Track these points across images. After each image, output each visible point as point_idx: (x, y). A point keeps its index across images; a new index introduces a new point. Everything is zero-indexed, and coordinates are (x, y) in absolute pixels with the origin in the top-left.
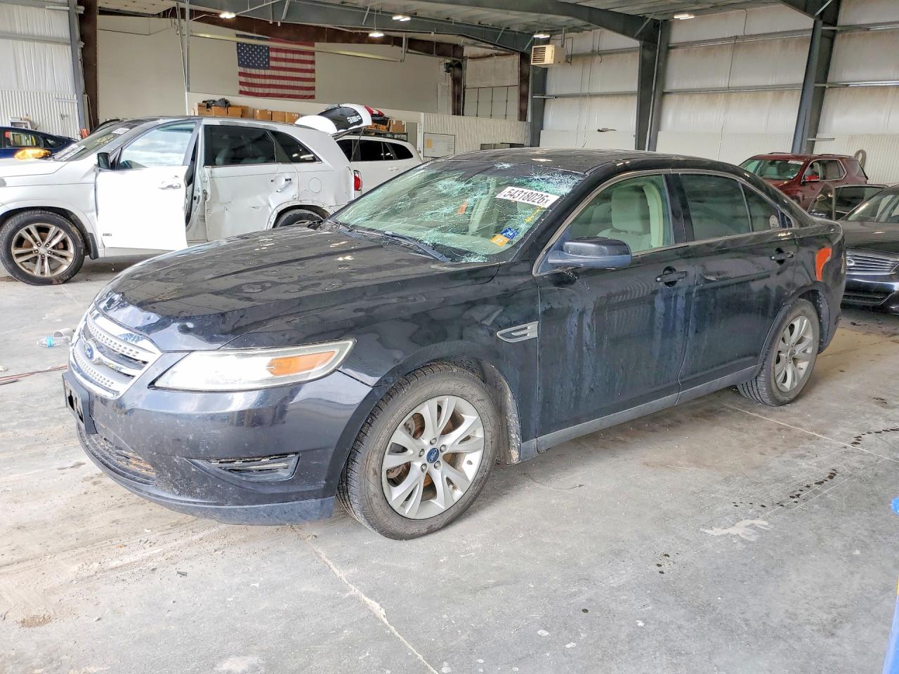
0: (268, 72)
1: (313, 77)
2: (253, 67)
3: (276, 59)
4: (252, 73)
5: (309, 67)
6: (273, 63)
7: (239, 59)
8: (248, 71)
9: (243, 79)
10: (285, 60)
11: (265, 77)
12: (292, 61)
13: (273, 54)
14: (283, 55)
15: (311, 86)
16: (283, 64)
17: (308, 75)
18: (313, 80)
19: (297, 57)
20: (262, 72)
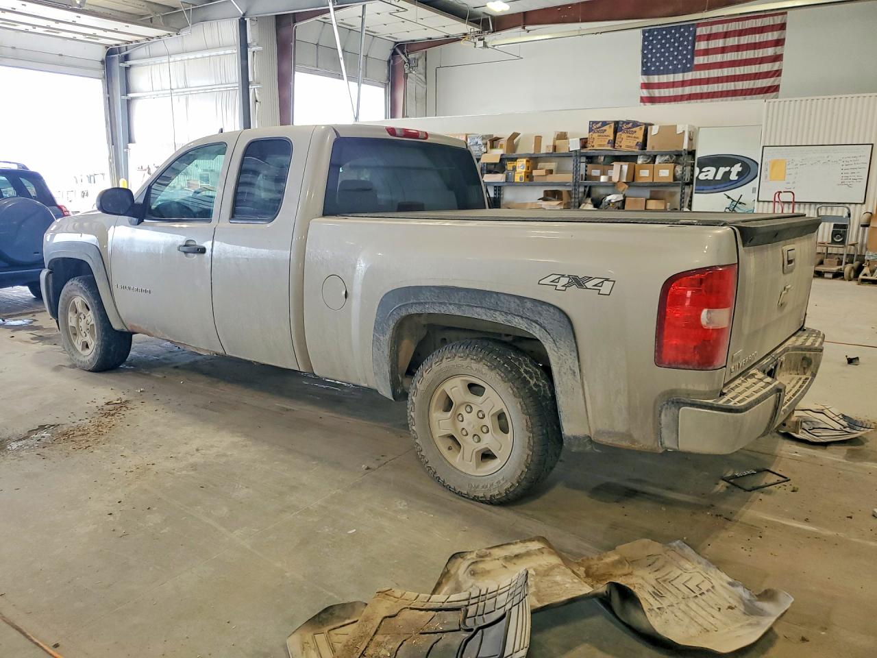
0: (689, 76)
1: (776, 68)
2: (667, 72)
3: (706, 52)
4: (662, 81)
5: (770, 51)
6: (699, 60)
7: (644, 64)
8: (655, 79)
9: (645, 93)
10: (723, 50)
11: (683, 84)
12: (738, 48)
13: (701, 45)
14: (720, 43)
15: (769, 85)
16: (718, 58)
17: (765, 67)
18: (778, 73)
19: (745, 40)
20: (679, 77)
